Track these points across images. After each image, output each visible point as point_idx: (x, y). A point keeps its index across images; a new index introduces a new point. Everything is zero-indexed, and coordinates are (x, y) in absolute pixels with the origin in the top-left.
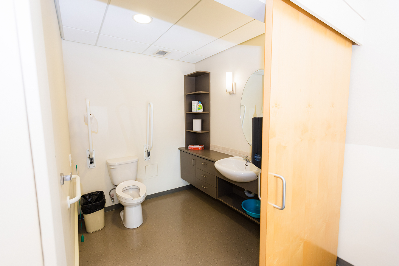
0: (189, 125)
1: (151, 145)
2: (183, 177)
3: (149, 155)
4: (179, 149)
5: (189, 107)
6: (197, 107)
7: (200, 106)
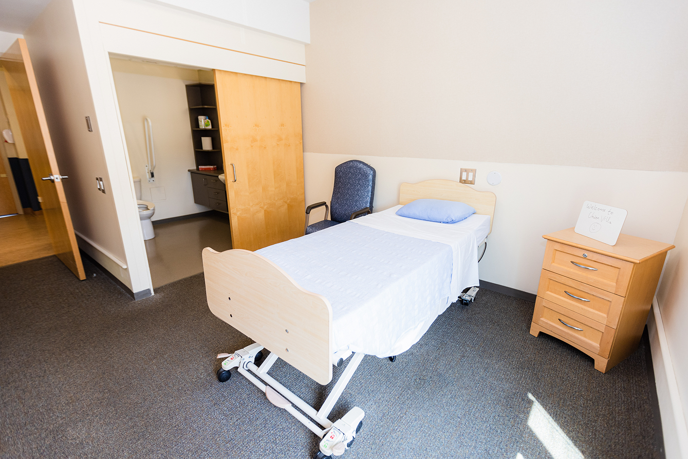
0: (198, 144)
1: (154, 164)
2: (197, 201)
3: (152, 175)
4: (189, 171)
5: (195, 123)
6: (204, 122)
7: (208, 122)
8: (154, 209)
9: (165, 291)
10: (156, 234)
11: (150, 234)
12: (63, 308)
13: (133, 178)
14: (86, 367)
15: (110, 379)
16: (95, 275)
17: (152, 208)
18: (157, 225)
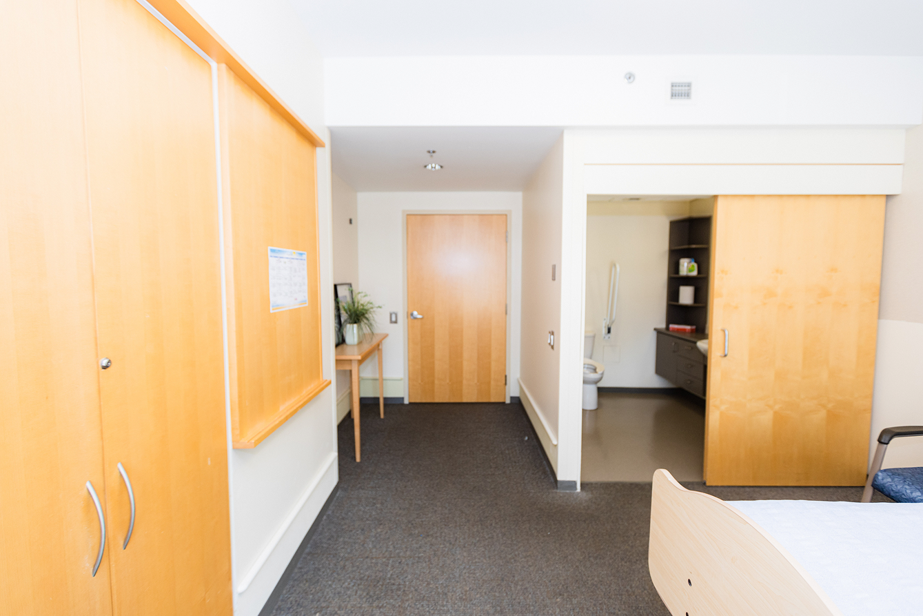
0: (673, 294)
1: (614, 317)
2: (659, 371)
3: (609, 331)
4: (655, 329)
5: (674, 267)
6: (687, 267)
7: (693, 266)
8: (602, 374)
9: (594, 492)
10: (599, 404)
11: (592, 404)
12: (491, 467)
13: (585, 332)
14: (489, 557)
15: (507, 593)
16: (526, 438)
17: (601, 372)
18: (603, 392)
